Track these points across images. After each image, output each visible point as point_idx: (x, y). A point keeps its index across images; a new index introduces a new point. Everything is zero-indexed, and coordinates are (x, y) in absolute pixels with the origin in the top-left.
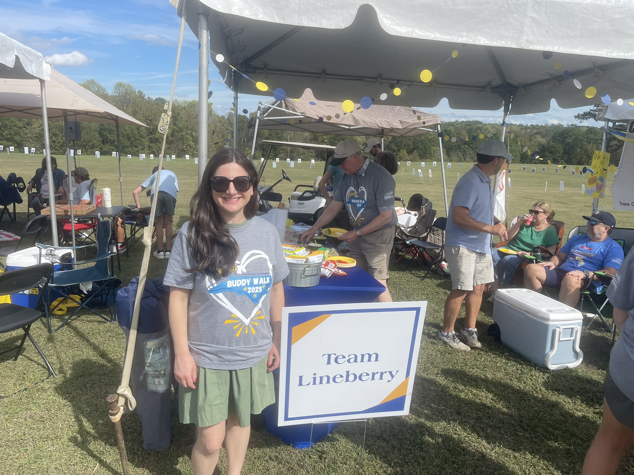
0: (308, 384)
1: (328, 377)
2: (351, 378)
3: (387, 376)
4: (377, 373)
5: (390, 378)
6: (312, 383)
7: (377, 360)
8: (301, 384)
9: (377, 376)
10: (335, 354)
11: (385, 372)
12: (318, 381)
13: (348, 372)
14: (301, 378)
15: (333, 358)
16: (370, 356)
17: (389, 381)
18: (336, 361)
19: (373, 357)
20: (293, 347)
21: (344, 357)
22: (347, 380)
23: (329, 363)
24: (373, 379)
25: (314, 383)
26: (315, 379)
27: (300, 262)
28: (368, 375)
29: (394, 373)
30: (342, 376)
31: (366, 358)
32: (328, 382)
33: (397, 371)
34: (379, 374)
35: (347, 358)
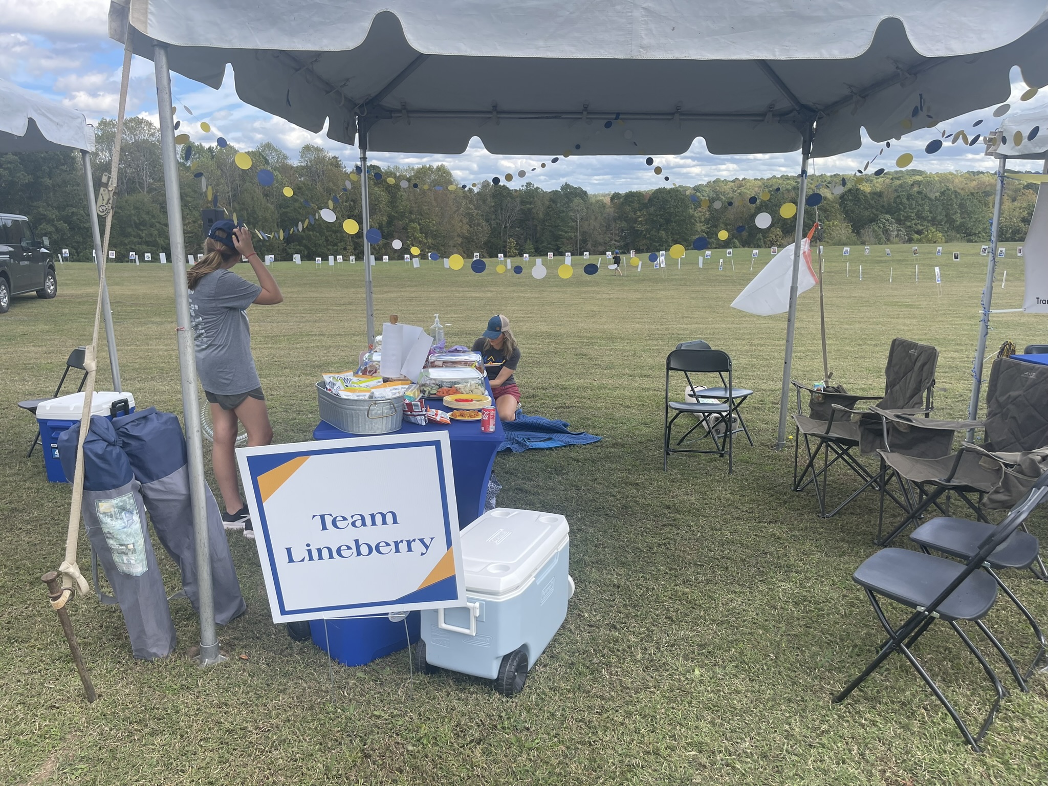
0: (303, 560)
1: (330, 550)
2: (364, 550)
3: (417, 547)
4: (402, 541)
5: (424, 550)
6: (307, 558)
7: (395, 522)
8: (291, 560)
9: (403, 547)
10: (331, 515)
11: (414, 540)
12: (315, 555)
13: (357, 541)
14: (289, 550)
15: (328, 520)
16: (384, 516)
17: (422, 554)
18: (334, 523)
19: (389, 518)
20: (265, 505)
21: (345, 519)
22: (359, 554)
23: (324, 528)
24: (397, 551)
25: (311, 559)
26: (310, 552)
27: (361, 398)
28: (388, 544)
29: (427, 542)
30: (349, 548)
31: (379, 519)
32: (331, 557)
33: (432, 539)
34: (405, 543)
35: (350, 520)
